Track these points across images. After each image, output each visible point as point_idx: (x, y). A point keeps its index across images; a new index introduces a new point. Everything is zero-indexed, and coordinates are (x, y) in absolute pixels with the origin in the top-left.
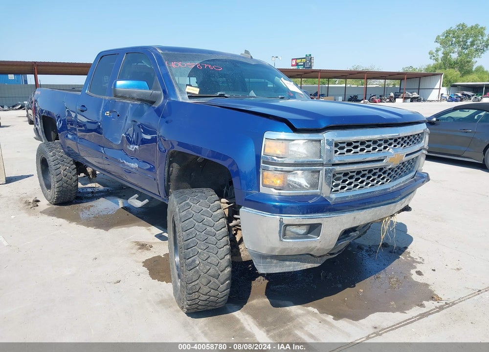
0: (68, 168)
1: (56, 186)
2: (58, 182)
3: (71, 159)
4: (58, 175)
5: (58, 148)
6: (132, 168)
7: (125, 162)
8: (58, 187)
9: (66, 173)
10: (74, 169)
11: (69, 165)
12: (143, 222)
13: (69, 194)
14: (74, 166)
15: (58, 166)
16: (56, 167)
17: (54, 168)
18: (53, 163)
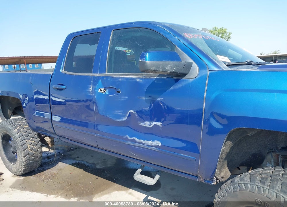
0: (33, 142)
1: (24, 160)
2: (25, 156)
3: (35, 133)
4: (25, 149)
5: (21, 124)
6: (150, 146)
7: (136, 139)
8: (25, 161)
9: (32, 146)
10: (39, 142)
11: (34, 139)
12: (117, 185)
13: (35, 165)
14: (39, 139)
15: (25, 141)
16: (23, 142)
17: (20, 143)
18: (19, 139)
